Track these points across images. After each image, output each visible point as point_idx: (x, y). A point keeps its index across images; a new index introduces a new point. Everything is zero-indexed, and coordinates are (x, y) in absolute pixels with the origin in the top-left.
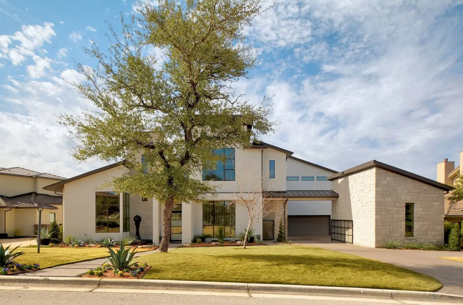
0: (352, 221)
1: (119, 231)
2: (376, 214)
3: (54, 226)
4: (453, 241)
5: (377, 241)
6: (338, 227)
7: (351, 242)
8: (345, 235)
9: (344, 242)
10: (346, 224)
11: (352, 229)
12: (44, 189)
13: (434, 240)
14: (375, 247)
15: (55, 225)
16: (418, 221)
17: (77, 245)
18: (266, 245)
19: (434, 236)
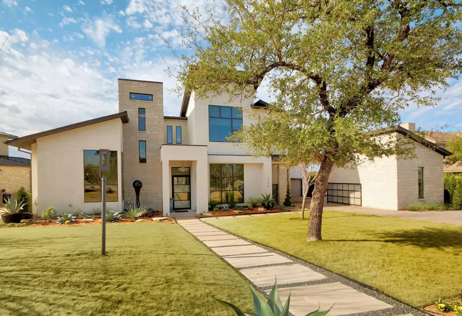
0: (360, 184)
1: (117, 200)
2: (398, 178)
3: (22, 195)
4: (456, 201)
5: (399, 204)
6: (337, 190)
7: (360, 204)
8: (349, 197)
9: (348, 204)
10: (351, 187)
11: (360, 192)
12: (6, 143)
13: (438, 201)
14: (396, 209)
15: (22, 193)
16: (427, 184)
17: (69, 221)
18: (290, 211)
19: (438, 197)
